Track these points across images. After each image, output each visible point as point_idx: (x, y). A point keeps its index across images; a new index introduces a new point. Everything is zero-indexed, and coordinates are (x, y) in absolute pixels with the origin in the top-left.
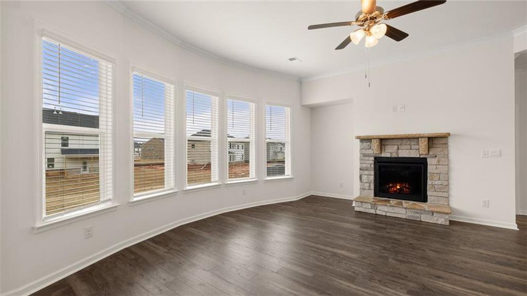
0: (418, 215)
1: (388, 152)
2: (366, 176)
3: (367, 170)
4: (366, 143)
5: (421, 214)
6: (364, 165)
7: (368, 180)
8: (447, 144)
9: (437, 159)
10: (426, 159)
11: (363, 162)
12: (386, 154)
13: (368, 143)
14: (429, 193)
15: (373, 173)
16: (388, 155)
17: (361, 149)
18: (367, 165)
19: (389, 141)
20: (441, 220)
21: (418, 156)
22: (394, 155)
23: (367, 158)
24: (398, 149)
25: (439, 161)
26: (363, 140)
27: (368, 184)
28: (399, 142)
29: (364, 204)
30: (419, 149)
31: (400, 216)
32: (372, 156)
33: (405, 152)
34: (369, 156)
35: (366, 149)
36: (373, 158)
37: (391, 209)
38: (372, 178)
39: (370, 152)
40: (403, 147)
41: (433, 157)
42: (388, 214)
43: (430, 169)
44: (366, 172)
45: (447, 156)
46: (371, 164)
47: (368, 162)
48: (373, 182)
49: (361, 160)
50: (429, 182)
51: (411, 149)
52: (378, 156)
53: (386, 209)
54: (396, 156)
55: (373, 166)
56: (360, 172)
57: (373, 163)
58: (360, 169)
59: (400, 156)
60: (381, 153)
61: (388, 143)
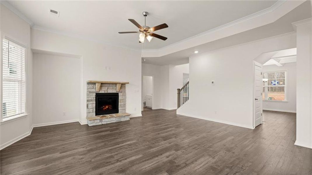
0: (120, 119)
1: (103, 91)
2: (91, 105)
3: (91, 101)
4: (91, 85)
5: (121, 118)
6: (90, 98)
7: (92, 107)
8: (125, 87)
9: (122, 93)
10: (118, 93)
11: (89, 96)
12: (102, 92)
13: (92, 85)
14: (119, 109)
15: (95, 102)
16: (103, 92)
17: (88, 89)
18: (92, 98)
19: (104, 84)
20: (127, 119)
21: (116, 92)
22: (106, 92)
23: (92, 94)
24: (108, 89)
25: (123, 94)
26: (89, 83)
27: (92, 109)
28: (108, 85)
29: (95, 121)
30: (116, 89)
31: (113, 122)
32: (95, 93)
33: (111, 91)
34: (93, 93)
35: (91, 89)
36: (95, 94)
37: (109, 120)
38: (94, 105)
39: (94, 90)
40: (110, 88)
41: (121, 93)
42: (108, 123)
43: (120, 98)
44: (91, 102)
45: (125, 92)
46: (94, 97)
47: (92, 96)
48: (95, 107)
49: (88, 95)
50: (119, 104)
51: (113, 89)
52: (98, 92)
53: (107, 120)
54: (107, 92)
55: (95, 98)
56: (87, 103)
57: (95, 96)
58: (87, 101)
59: (109, 92)
60: (100, 91)
61: (103, 86)
